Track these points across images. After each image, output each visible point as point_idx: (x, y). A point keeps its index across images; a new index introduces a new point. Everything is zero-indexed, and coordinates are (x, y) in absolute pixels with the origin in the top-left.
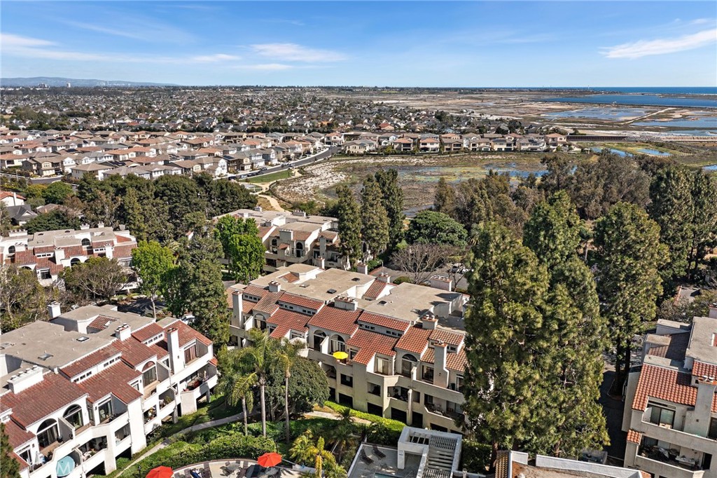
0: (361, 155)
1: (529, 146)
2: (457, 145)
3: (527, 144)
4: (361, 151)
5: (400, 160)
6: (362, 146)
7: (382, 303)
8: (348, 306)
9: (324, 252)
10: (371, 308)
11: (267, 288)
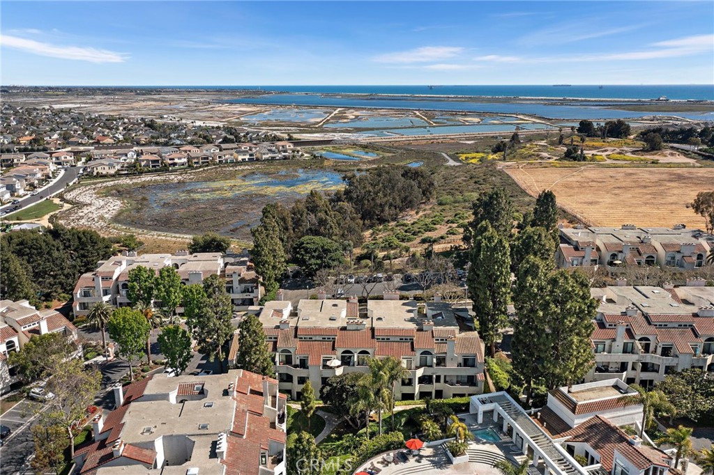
0: (113, 176)
1: (270, 155)
2: (205, 158)
3: (267, 154)
4: (112, 172)
5: (158, 178)
6: (111, 166)
7: (380, 319)
8: (359, 327)
9: (238, 286)
10: (377, 325)
11: (277, 327)
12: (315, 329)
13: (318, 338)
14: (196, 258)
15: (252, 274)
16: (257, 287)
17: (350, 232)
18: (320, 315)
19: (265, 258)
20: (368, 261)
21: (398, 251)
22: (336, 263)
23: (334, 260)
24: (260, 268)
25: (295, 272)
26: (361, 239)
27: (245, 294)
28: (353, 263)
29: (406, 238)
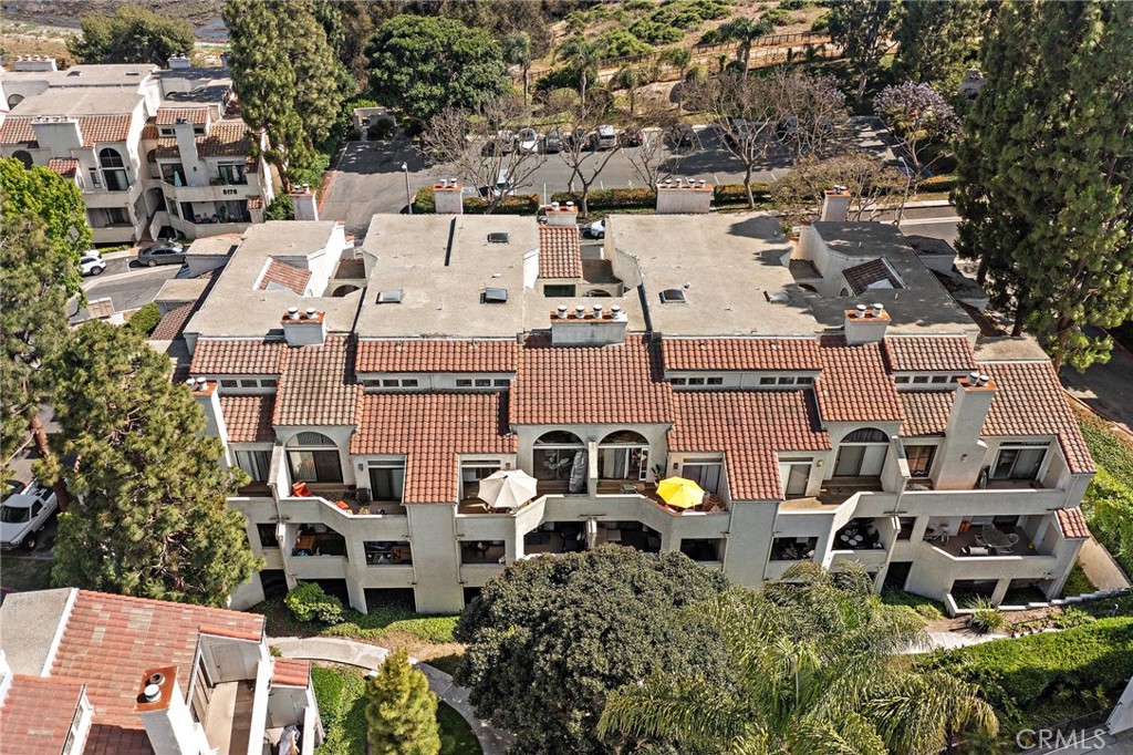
7: (670, 296)
8: (600, 335)
9: (198, 164)
10: (666, 320)
11: (276, 338)
12: (426, 344)
13: (439, 382)
14: (74, 80)
15: (237, 128)
16: (255, 168)
17: (517, 20)
18: (444, 279)
19: (268, 75)
20: (572, 92)
21: (650, 64)
22: (485, 96)
23: (480, 86)
24: (255, 106)
25: (374, 122)
26: (543, 38)
27: (222, 188)
28: (530, 97)
29: (661, 33)
